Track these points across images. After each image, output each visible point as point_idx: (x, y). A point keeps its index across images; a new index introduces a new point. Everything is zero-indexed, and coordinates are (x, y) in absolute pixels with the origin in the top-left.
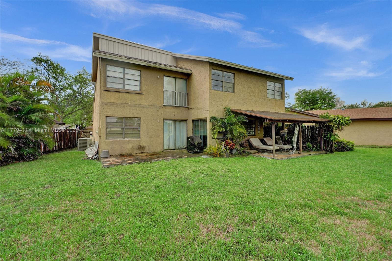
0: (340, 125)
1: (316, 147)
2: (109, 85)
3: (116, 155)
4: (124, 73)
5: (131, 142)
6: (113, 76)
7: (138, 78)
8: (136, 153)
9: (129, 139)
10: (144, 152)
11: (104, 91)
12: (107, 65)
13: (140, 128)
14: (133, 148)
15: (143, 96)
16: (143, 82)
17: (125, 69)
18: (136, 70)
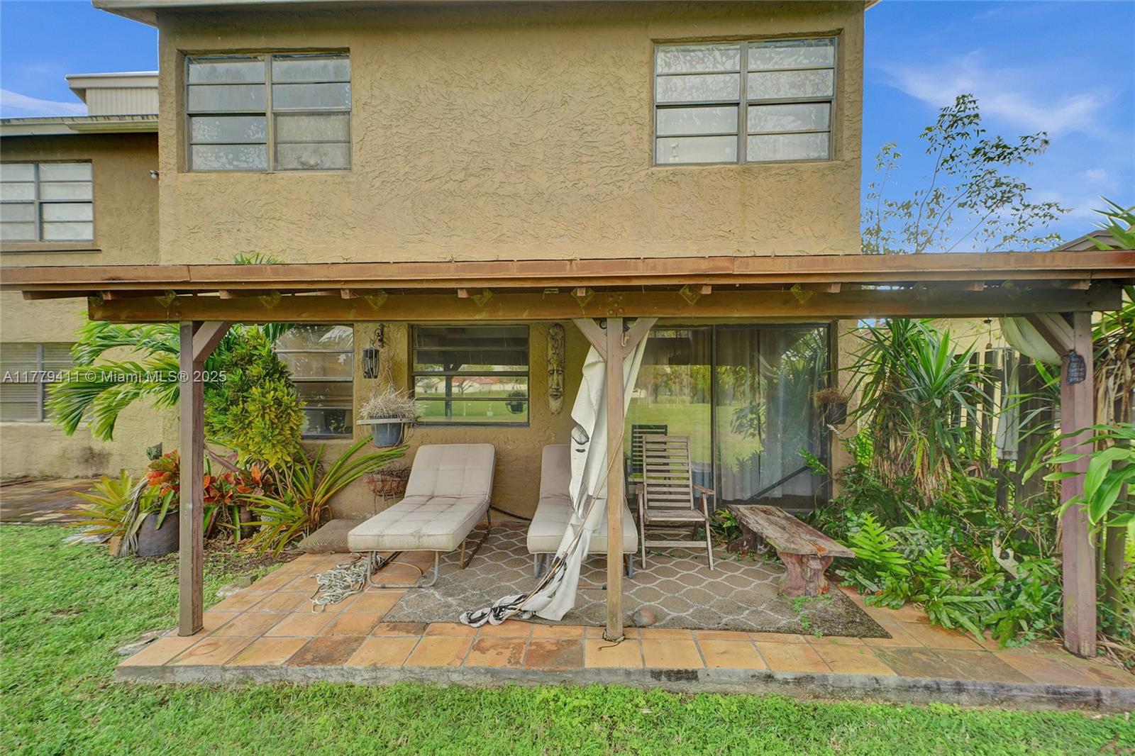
4: (38, 182)
7: (89, 193)
8: (77, 477)
10: (106, 472)
14: (64, 455)
17: (38, 165)
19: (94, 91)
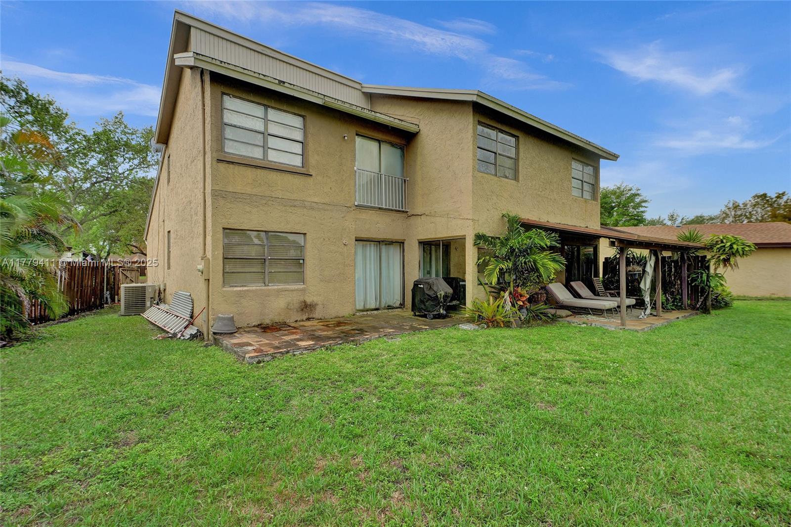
0: (728, 256)
1: (673, 302)
2: (232, 149)
3: (249, 325)
4: (266, 120)
5: (283, 293)
6: (240, 125)
7: (299, 136)
8: (296, 321)
9: (279, 287)
10: (314, 316)
11: (219, 161)
12: (223, 93)
13: (303, 260)
14: (288, 308)
15: (310, 180)
16: (311, 146)
17: (267, 109)
18: (295, 114)
19: (198, 31)
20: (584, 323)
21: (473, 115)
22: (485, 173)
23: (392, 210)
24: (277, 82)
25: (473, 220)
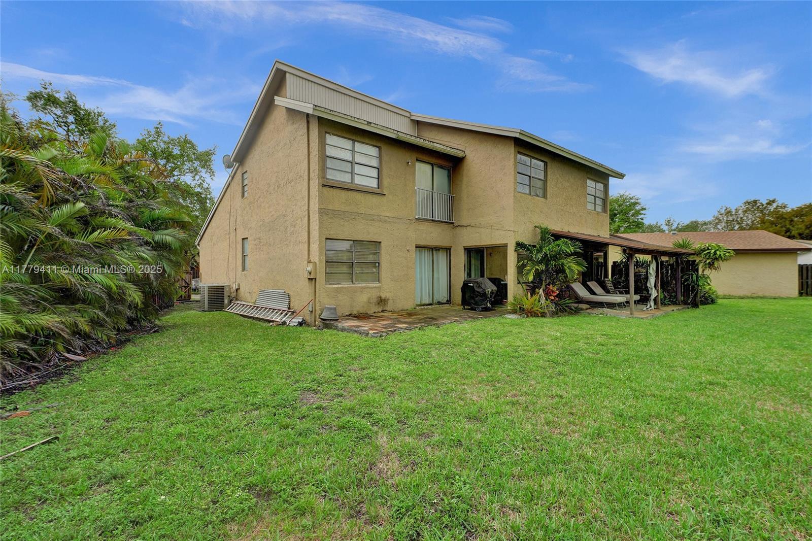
0: (713, 260)
1: (670, 298)
2: (330, 175)
3: (343, 315)
4: (353, 151)
5: (366, 290)
6: (336, 156)
7: (375, 163)
8: (375, 313)
9: (363, 285)
10: (387, 309)
11: (324, 185)
12: (326, 132)
13: (379, 263)
14: (369, 302)
15: (384, 199)
16: (385, 172)
17: (354, 143)
18: (373, 146)
19: (292, 76)
20: (601, 314)
21: (514, 147)
22: (522, 193)
23: (442, 222)
24: (366, 123)
25: (514, 231)
